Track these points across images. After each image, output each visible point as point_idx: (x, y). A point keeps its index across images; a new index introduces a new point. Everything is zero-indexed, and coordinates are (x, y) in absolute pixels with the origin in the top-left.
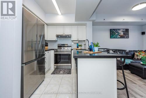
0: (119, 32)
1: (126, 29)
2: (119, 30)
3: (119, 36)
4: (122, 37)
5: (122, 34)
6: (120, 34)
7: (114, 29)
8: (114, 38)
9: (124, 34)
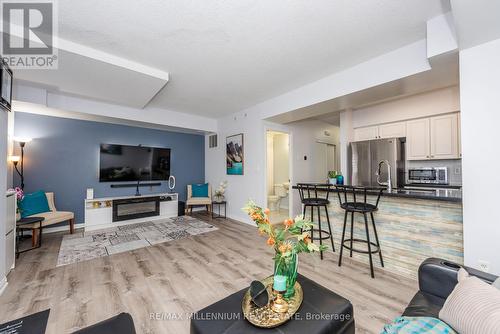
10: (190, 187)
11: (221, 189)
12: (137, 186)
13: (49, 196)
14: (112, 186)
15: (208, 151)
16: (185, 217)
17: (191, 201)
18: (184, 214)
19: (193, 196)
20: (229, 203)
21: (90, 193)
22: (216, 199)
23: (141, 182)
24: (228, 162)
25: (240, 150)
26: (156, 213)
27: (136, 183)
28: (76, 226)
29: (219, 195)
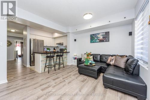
0: (98, 36)
1: (106, 33)
2: (98, 34)
3: (98, 40)
4: (101, 41)
5: (101, 38)
6: (99, 38)
7: (93, 35)
8: (93, 42)
9: (103, 38)
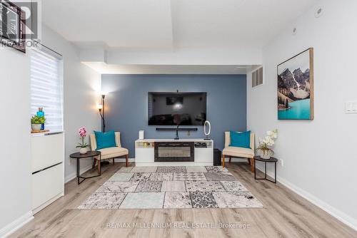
10: (228, 134)
11: (268, 141)
12: (177, 130)
13: (117, 134)
14: (157, 129)
15: (251, 92)
16: (220, 168)
17: (228, 150)
18: (220, 164)
19: (231, 145)
20: (282, 162)
21: (141, 134)
22: (261, 153)
23: (180, 127)
24: (280, 101)
25: (304, 78)
26: (191, 159)
27: (175, 127)
28: (130, 160)
29: (265, 148)
